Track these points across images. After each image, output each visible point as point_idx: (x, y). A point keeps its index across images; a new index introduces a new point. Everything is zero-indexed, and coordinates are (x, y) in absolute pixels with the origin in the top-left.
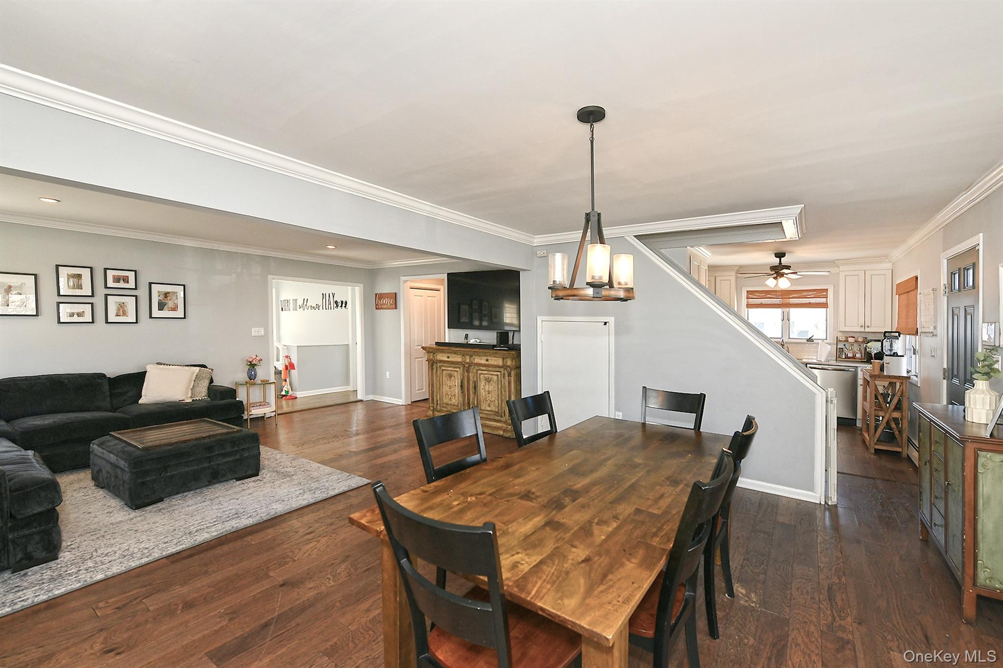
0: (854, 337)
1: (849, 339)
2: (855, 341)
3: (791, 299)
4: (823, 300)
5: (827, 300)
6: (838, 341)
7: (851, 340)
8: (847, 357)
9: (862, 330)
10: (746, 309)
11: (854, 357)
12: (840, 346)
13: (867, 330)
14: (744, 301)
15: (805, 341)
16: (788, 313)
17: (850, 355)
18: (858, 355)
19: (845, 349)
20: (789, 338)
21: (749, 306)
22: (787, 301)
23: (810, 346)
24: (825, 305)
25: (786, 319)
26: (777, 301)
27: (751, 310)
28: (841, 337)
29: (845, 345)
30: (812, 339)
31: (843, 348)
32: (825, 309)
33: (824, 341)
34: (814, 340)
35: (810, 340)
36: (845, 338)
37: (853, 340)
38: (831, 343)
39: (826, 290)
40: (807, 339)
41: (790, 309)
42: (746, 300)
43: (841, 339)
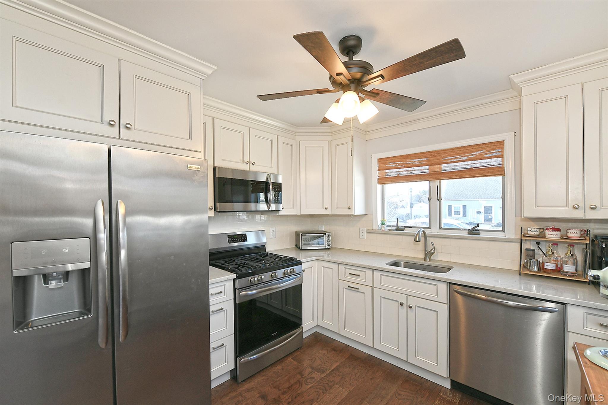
0: (559, 230)
1: (547, 233)
2: (562, 238)
3: (443, 165)
4: (497, 162)
5: (503, 161)
6: (524, 237)
7: (552, 235)
8: (541, 268)
9: (578, 215)
10: (379, 187)
11: (559, 270)
12: (527, 246)
13: (590, 215)
14: (375, 174)
15: (465, 234)
16: (439, 189)
17: (550, 266)
18: (570, 269)
19: (537, 251)
20: (440, 228)
21: (383, 180)
22: (436, 168)
23: (474, 244)
24: (499, 171)
25: (435, 197)
27: (388, 186)
28: (529, 229)
29: (538, 243)
30: (476, 230)
31: (534, 250)
32: (500, 178)
33: (501, 235)
34: (480, 232)
35: (474, 231)
36: (535, 230)
37: (555, 236)
38: (513, 239)
39: (500, 144)
40: (469, 230)
41: (442, 181)
42: (378, 173)
43: (529, 232)
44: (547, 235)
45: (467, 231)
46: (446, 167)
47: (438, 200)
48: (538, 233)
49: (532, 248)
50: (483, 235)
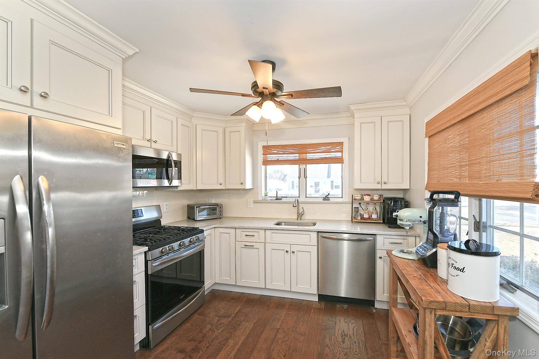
0: (370, 195)
1: (365, 197)
2: (371, 200)
3: (308, 155)
4: (339, 154)
5: (342, 155)
6: (353, 200)
7: (367, 198)
8: (362, 218)
9: (379, 187)
10: (263, 167)
11: (370, 218)
12: (356, 205)
13: (384, 187)
14: (260, 158)
15: (321, 200)
16: (305, 170)
17: (366, 216)
18: (374, 216)
19: (360, 208)
20: (306, 197)
21: (266, 162)
22: (304, 156)
23: (326, 206)
24: (339, 160)
25: (303, 175)
26: (291, 157)
27: (268, 167)
28: (356, 196)
29: (360, 204)
30: (327, 198)
31: (358, 208)
32: (340, 165)
33: (340, 200)
34: (330, 198)
35: (326, 198)
36: (359, 196)
37: (368, 199)
38: (347, 202)
39: (341, 144)
40: (323, 197)
41: (307, 165)
42: (262, 157)
43: (356, 197)
44: (364, 199)
45: (323, 198)
46: (310, 156)
47: (305, 178)
48: (360, 198)
49: (357, 207)
50: (331, 200)
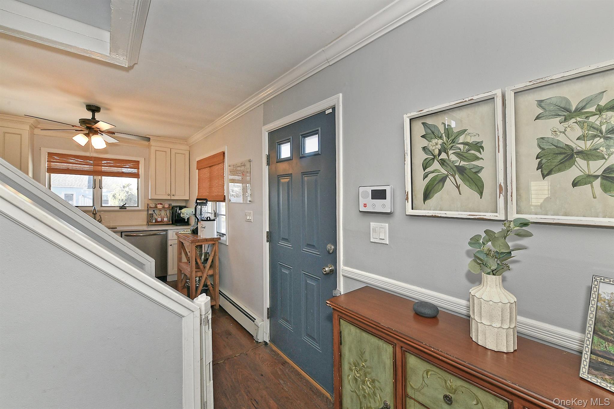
0: (162, 204)
1: (158, 205)
2: (163, 208)
3: (103, 167)
4: (134, 171)
5: (138, 172)
6: (148, 208)
7: (160, 206)
8: (156, 221)
9: (169, 198)
10: (47, 174)
11: (162, 221)
12: (151, 211)
13: (173, 198)
14: (45, 165)
15: (118, 208)
16: (100, 181)
17: (159, 219)
18: (165, 219)
19: (154, 215)
20: (102, 206)
21: (51, 170)
23: (123, 214)
24: (136, 176)
25: (97, 187)
26: (86, 167)
27: (53, 175)
28: (151, 204)
29: (154, 211)
30: (125, 207)
31: (153, 214)
32: (136, 179)
33: (137, 208)
34: (127, 207)
35: (123, 207)
36: (154, 205)
37: (161, 207)
38: (143, 210)
39: (138, 162)
40: (120, 207)
41: (103, 177)
42: (47, 164)
43: (151, 206)
44: (158, 207)
45: (119, 207)
46: (104, 169)
47: (101, 189)
48: (154, 206)
49: (151, 213)
50: (128, 208)
